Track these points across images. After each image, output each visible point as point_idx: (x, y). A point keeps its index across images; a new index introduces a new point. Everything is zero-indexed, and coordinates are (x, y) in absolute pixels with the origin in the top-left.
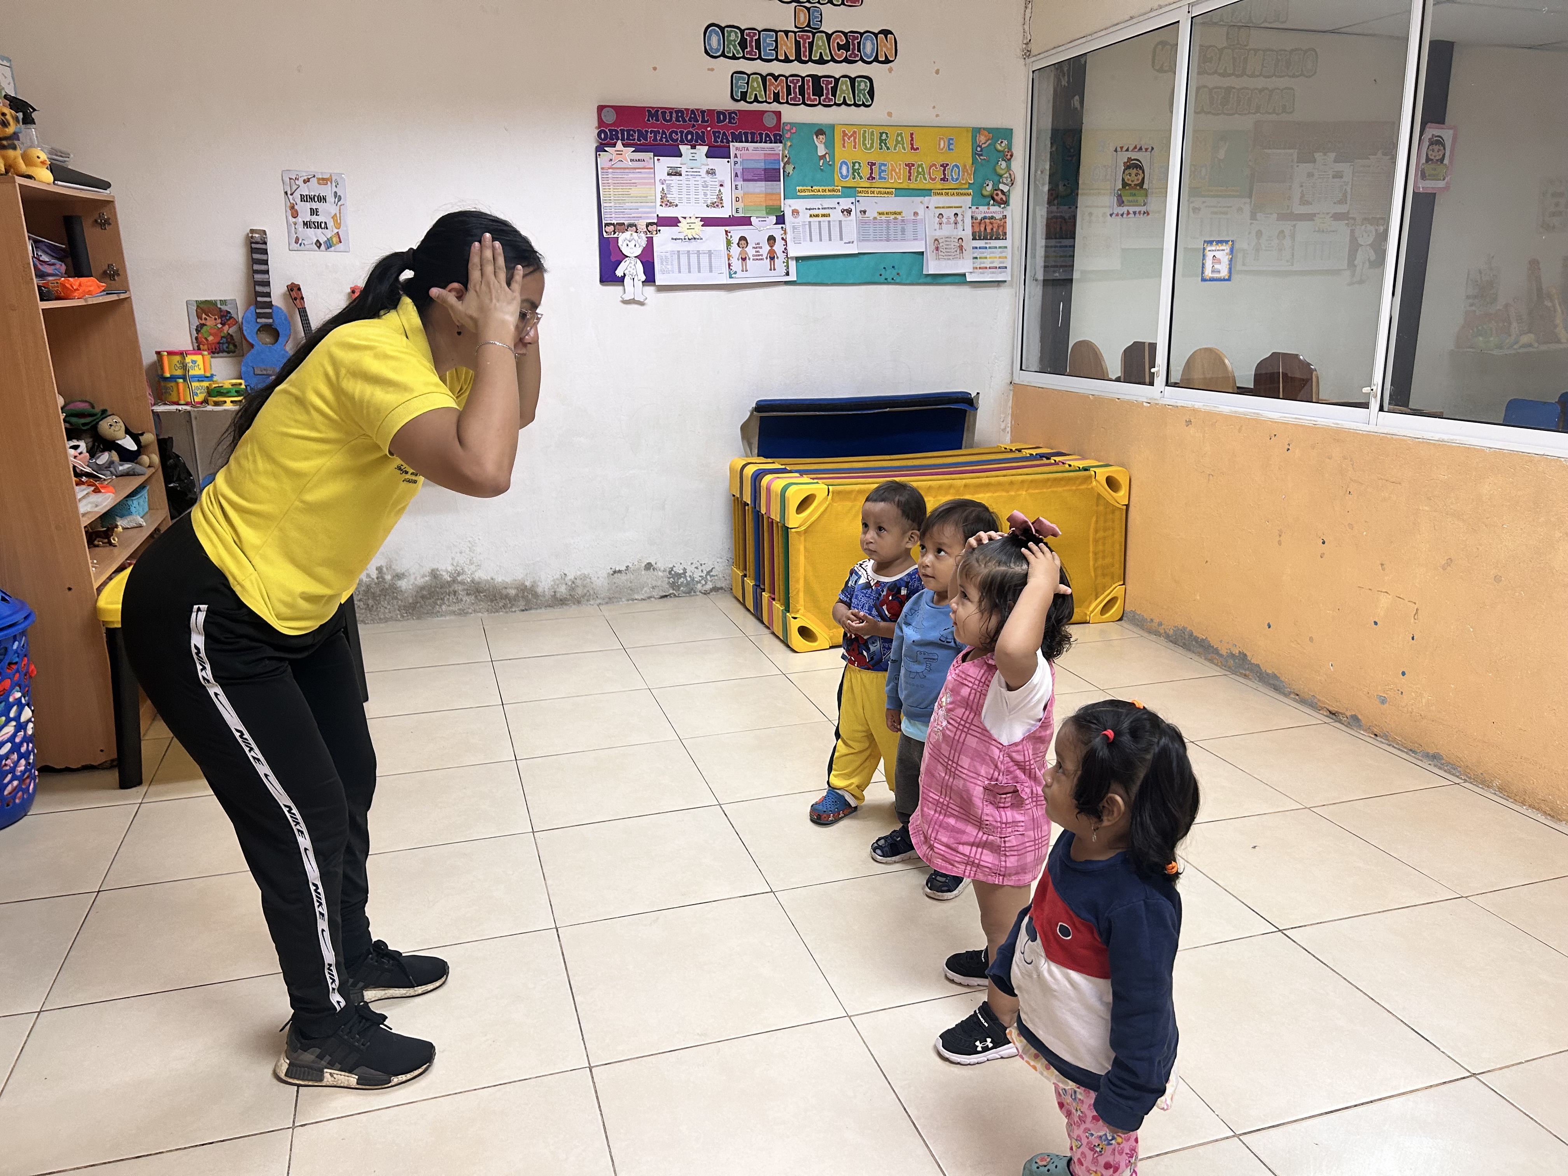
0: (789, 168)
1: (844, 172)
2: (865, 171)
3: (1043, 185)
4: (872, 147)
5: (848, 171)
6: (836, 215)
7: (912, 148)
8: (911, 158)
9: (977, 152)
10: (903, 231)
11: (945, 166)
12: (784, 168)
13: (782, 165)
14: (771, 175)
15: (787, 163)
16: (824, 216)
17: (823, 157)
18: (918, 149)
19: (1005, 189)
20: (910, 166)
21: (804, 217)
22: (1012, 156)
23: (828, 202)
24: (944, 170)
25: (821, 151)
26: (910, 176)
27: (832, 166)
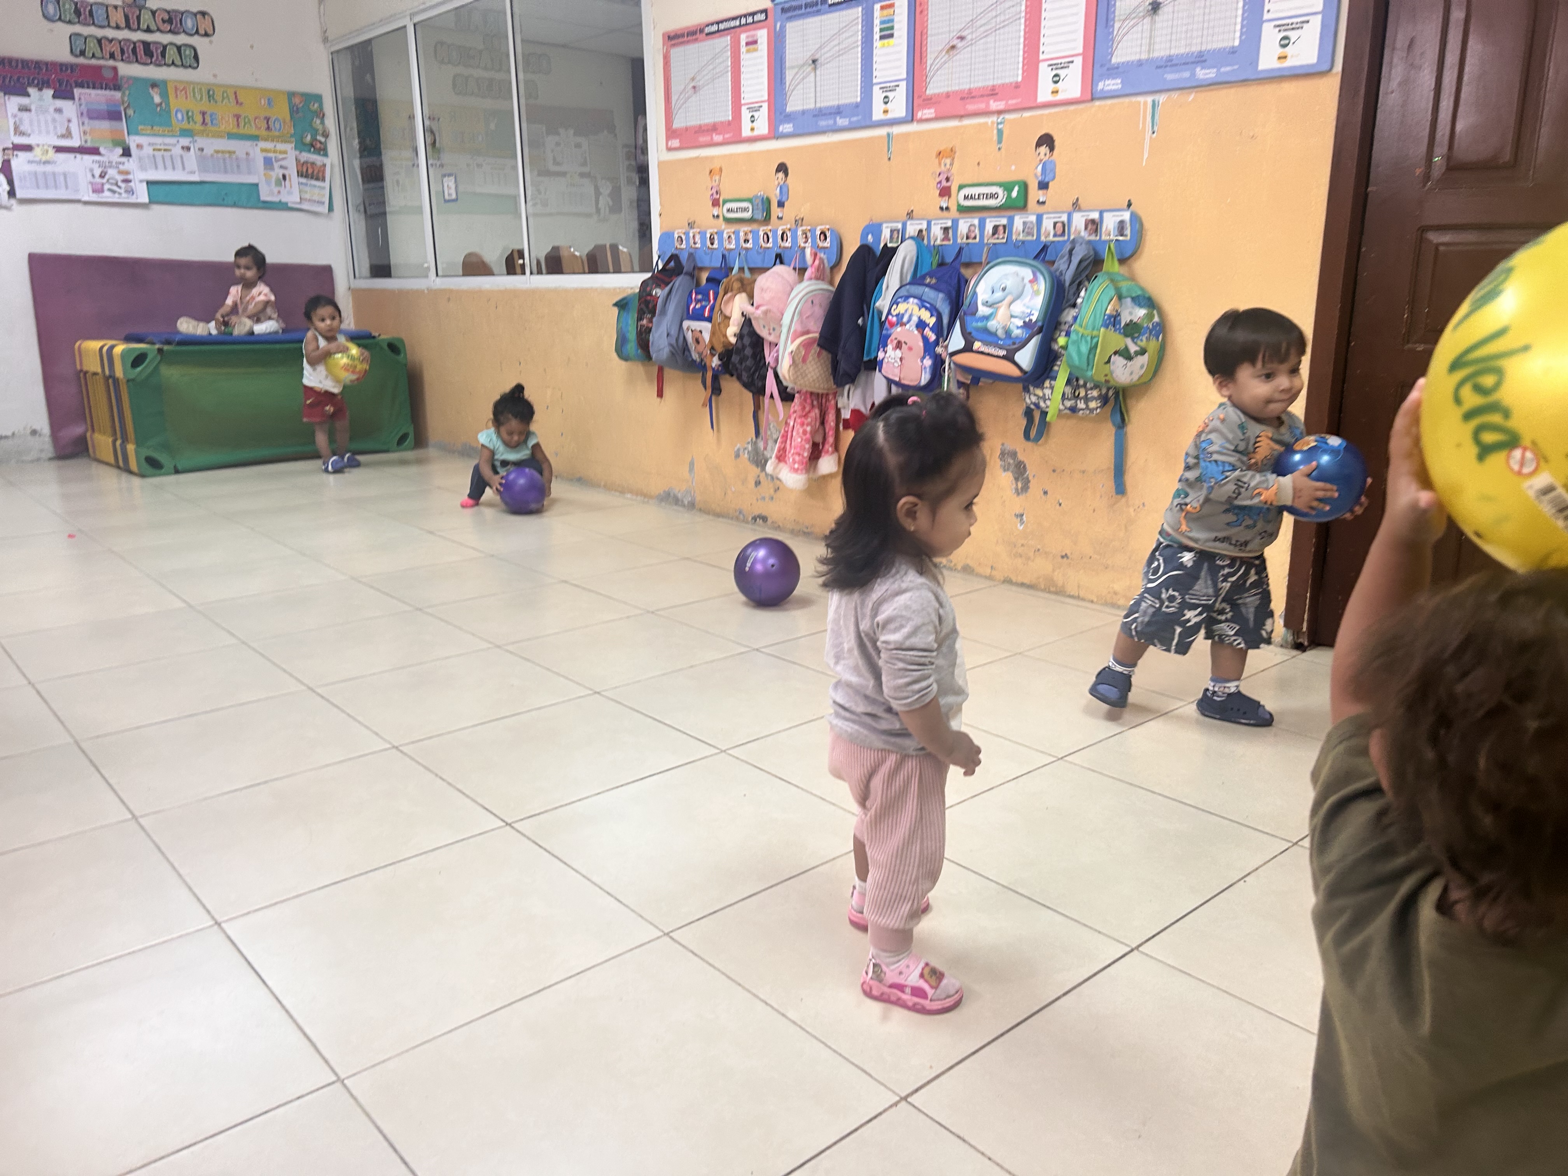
0: (130, 112)
1: (179, 116)
2: (199, 118)
3: (354, 138)
4: (201, 99)
5: (183, 116)
6: (177, 151)
7: (237, 102)
8: (237, 110)
9: (294, 111)
10: (238, 166)
11: (268, 120)
12: (125, 110)
13: (122, 109)
14: (114, 115)
15: (128, 106)
16: (165, 150)
17: (161, 104)
18: (241, 104)
19: (323, 140)
20: (238, 117)
21: (148, 151)
22: (324, 115)
23: (168, 140)
24: (268, 123)
25: (157, 99)
26: (238, 125)
27: (169, 112)
